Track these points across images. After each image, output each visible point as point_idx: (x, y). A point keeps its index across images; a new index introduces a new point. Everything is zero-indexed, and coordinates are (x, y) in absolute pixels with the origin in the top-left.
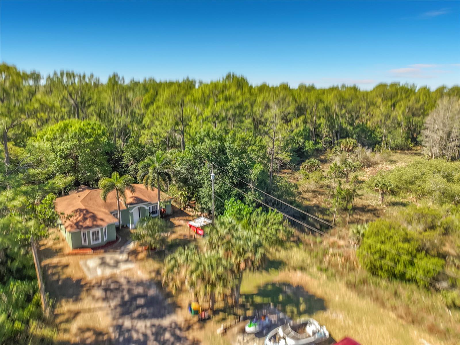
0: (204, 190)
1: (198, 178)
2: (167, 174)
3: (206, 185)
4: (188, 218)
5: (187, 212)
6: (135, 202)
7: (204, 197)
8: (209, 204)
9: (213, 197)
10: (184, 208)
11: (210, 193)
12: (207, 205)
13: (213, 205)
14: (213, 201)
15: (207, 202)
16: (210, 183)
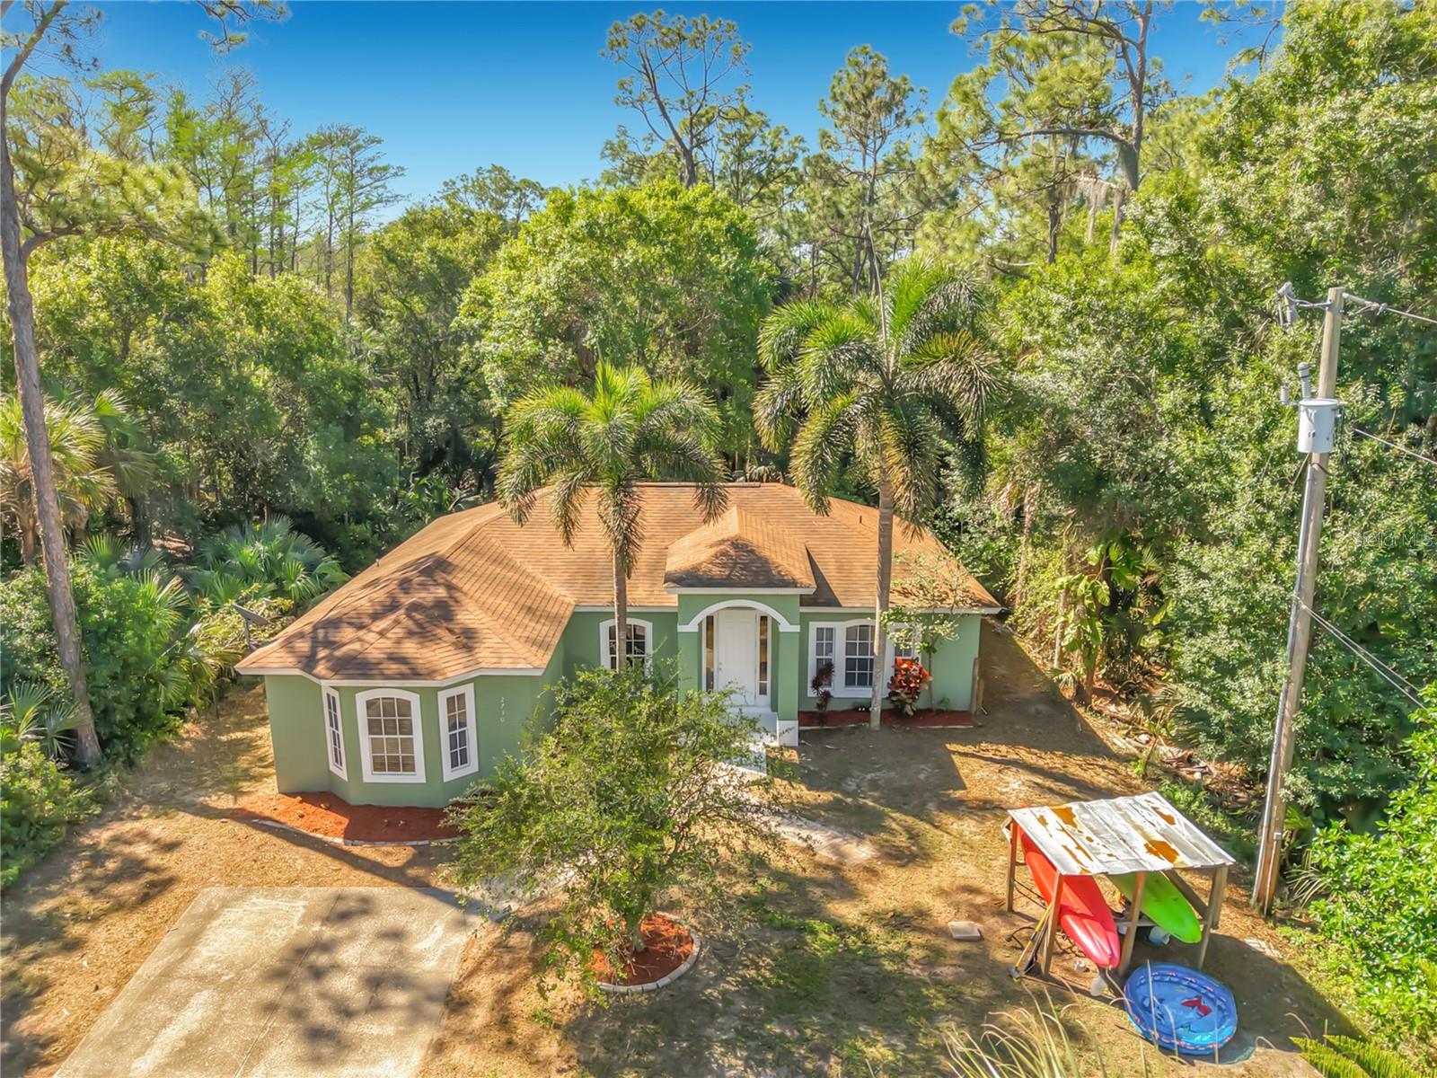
0: (1209, 558)
1: (1182, 447)
2: (942, 406)
3: (1238, 518)
4: (1075, 766)
5: (1094, 723)
6: (716, 571)
7: (1206, 624)
8: (1247, 693)
9: (1298, 629)
10: (1082, 695)
11: (1268, 588)
12: (1221, 699)
13: (1286, 707)
14: (1285, 667)
15: (1226, 669)
16: (1282, 498)
